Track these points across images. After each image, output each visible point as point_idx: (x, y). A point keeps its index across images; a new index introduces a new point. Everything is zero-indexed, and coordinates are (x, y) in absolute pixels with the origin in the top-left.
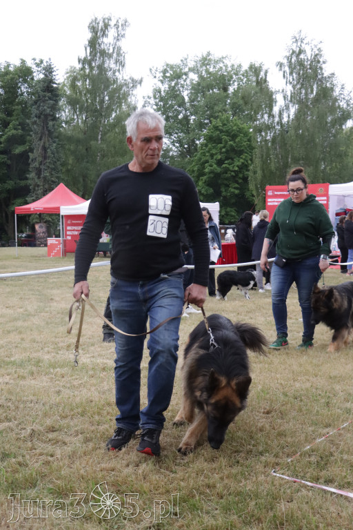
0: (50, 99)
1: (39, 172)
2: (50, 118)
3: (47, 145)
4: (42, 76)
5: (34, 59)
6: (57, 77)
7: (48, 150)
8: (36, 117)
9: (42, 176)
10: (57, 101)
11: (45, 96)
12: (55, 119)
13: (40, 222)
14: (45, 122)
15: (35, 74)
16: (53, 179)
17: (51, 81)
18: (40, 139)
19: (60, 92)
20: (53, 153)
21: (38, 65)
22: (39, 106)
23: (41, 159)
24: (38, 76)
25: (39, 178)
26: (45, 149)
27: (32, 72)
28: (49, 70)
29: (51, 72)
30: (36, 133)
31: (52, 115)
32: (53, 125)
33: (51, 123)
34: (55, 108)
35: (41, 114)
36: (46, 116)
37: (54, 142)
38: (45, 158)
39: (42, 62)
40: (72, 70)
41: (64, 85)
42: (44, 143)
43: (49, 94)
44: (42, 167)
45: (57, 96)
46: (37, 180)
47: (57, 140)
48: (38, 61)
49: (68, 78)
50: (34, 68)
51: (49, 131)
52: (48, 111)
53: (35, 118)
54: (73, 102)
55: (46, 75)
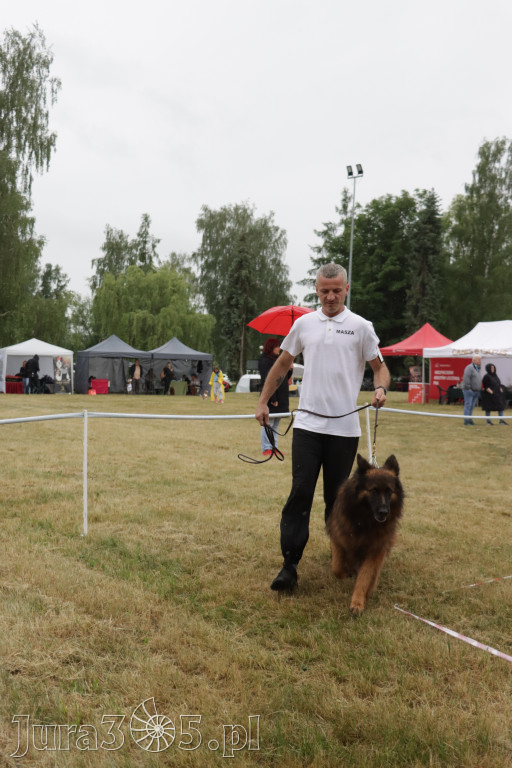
0: (431, 231)
1: (416, 310)
2: (430, 252)
3: (426, 281)
4: (424, 207)
5: (417, 190)
6: (440, 208)
7: (427, 287)
8: (416, 250)
9: (419, 314)
10: (439, 234)
11: (426, 229)
12: (436, 252)
13: (415, 365)
14: (425, 255)
15: (417, 206)
16: (431, 318)
17: (434, 212)
18: (419, 275)
19: (442, 224)
20: (432, 289)
21: (421, 196)
22: (418, 240)
23: (419, 296)
24: (421, 207)
25: (415, 317)
26: (423, 285)
27: (415, 204)
28: (431, 201)
29: (434, 203)
30: (414, 268)
31: (433, 249)
32: (434, 260)
33: (431, 257)
34: (437, 241)
35: (420, 247)
36: (427, 249)
37: (434, 277)
38: (424, 295)
39: (425, 192)
40: (459, 200)
41: (449, 215)
42: (423, 279)
43: (430, 226)
44: (420, 305)
45: (438, 227)
46: (413, 319)
47: (437, 275)
48: (421, 192)
49: (453, 208)
50: (418, 200)
51: (429, 266)
52: (429, 244)
53: (414, 253)
54: (457, 233)
55: (428, 207)
